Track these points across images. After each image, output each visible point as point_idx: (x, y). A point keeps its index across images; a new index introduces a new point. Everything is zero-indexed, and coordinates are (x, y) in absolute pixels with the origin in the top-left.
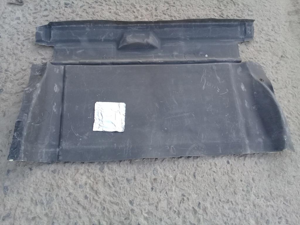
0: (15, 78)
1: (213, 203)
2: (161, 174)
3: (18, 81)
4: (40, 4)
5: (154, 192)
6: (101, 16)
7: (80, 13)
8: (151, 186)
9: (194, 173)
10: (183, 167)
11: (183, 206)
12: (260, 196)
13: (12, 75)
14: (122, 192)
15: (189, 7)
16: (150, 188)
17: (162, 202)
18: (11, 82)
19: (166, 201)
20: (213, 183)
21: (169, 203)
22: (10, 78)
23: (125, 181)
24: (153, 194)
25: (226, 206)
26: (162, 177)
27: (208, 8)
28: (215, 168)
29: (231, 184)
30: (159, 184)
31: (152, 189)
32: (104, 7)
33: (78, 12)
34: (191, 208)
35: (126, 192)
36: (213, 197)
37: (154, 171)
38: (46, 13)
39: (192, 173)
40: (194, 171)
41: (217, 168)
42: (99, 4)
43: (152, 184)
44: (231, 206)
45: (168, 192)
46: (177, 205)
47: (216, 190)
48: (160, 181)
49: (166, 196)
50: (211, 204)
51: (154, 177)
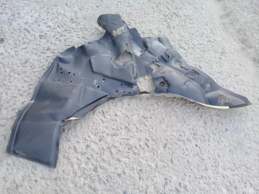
0: (8, 105)
1: (191, 181)
2: (145, 165)
3: (11, 107)
4: (18, 39)
5: (142, 181)
6: (71, 42)
7: (53, 42)
8: (139, 177)
9: (171, 159)
10: (162, 155)
11: (167, 188)
12: (227, 168)
13: (6, 103)
14: (116, 186)
15: (142, 24)
16: (138, 178)
17: (150, 188)
18: (6, 109)
19: (153, 187)
20: (188, 164)
21: (155, 188)
22: (4, 106)
23: (117, 176)
24: (141, 183)
25: (202, 182)
26: (146, 167)
27: (157, 22)
28: (187, 152)
29: (202, 163)
30: (145, 174)
31: (140, 178)
32: (73, 33)
33: (52, 41)
34: (174, 188)
35: (119, 185)
36: (190, 176)
37: (138, 163)
38: (25, 46)
39: (170, 159)
40: (171, 157)
41: (188, 152)
42: (68, 31)
43: (139, 174)
44: (205, 180)
45: (153, 179)
46: (162, 188)
47: (192, 170)
48: (145, 171)
49: (152, 182)
50: (189, 182)
51: (139, 168)
